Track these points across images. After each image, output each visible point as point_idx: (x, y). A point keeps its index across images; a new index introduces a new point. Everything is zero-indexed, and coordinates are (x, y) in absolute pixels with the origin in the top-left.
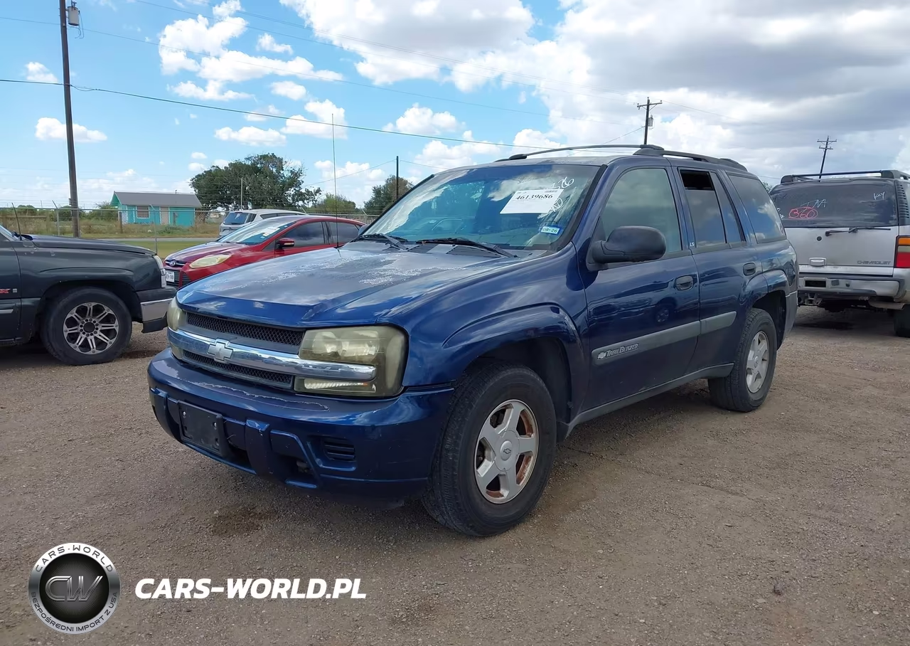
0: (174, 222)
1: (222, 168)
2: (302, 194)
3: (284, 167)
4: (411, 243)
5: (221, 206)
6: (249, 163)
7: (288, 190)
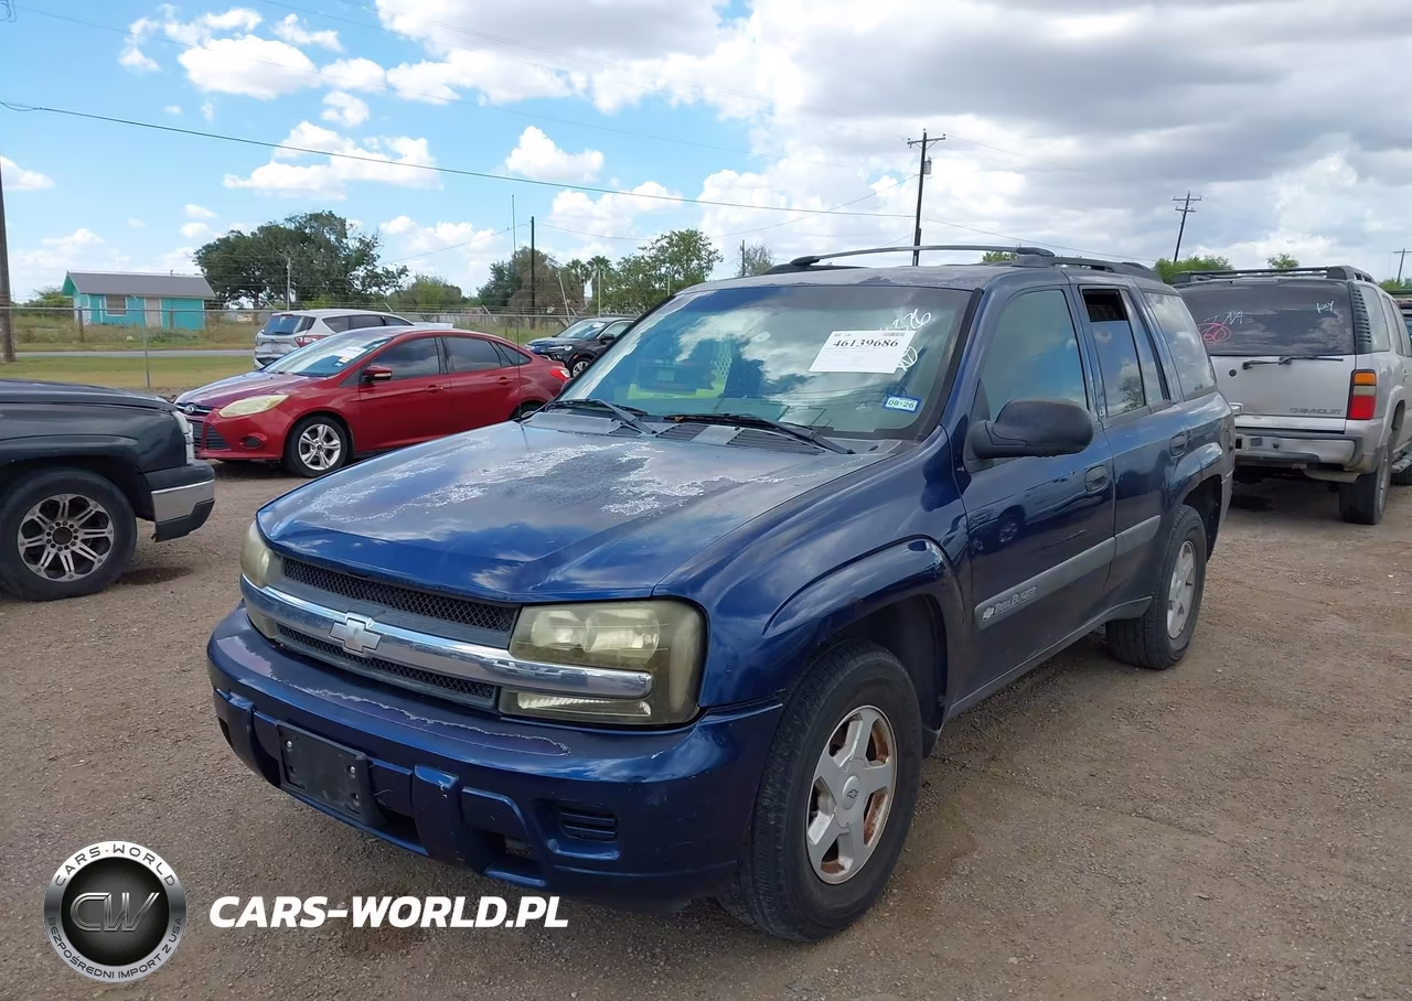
0: (172, 324)
1: (247, 233)
2: (377, 276)
3: (349, 234)
4: (655, 419)
5: (247, 296)
6: (291, 226)
7: (355, 270)
